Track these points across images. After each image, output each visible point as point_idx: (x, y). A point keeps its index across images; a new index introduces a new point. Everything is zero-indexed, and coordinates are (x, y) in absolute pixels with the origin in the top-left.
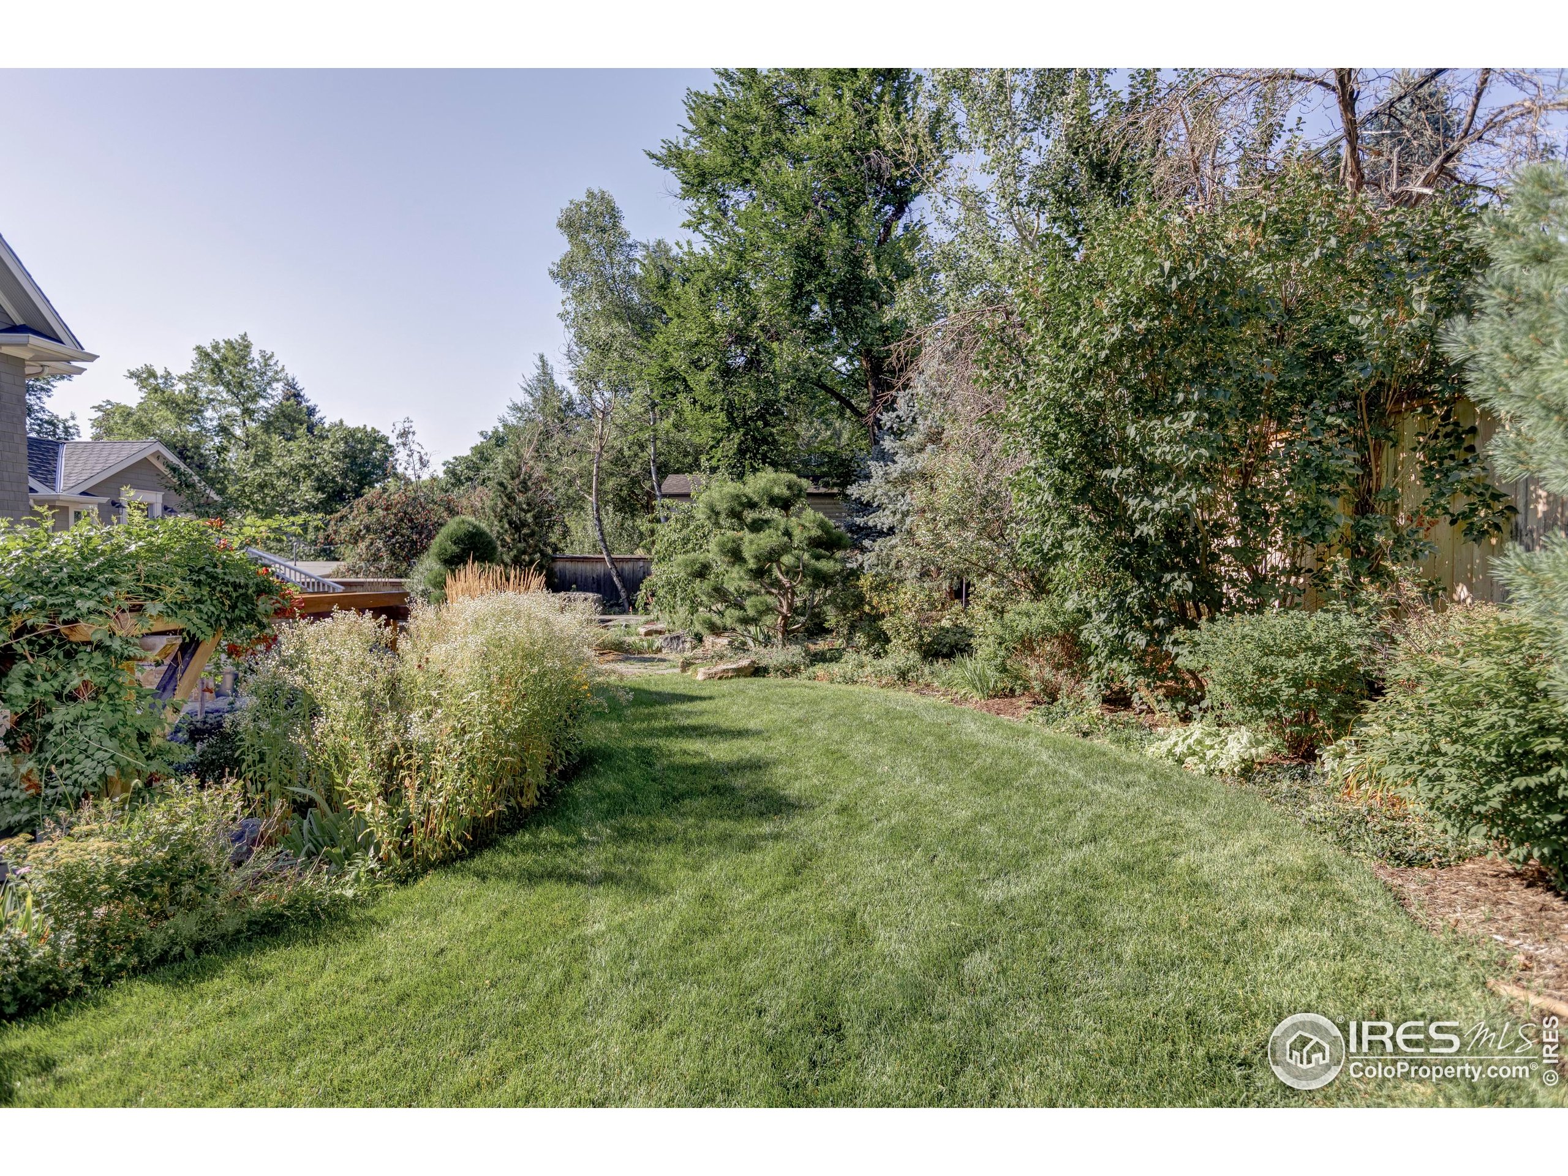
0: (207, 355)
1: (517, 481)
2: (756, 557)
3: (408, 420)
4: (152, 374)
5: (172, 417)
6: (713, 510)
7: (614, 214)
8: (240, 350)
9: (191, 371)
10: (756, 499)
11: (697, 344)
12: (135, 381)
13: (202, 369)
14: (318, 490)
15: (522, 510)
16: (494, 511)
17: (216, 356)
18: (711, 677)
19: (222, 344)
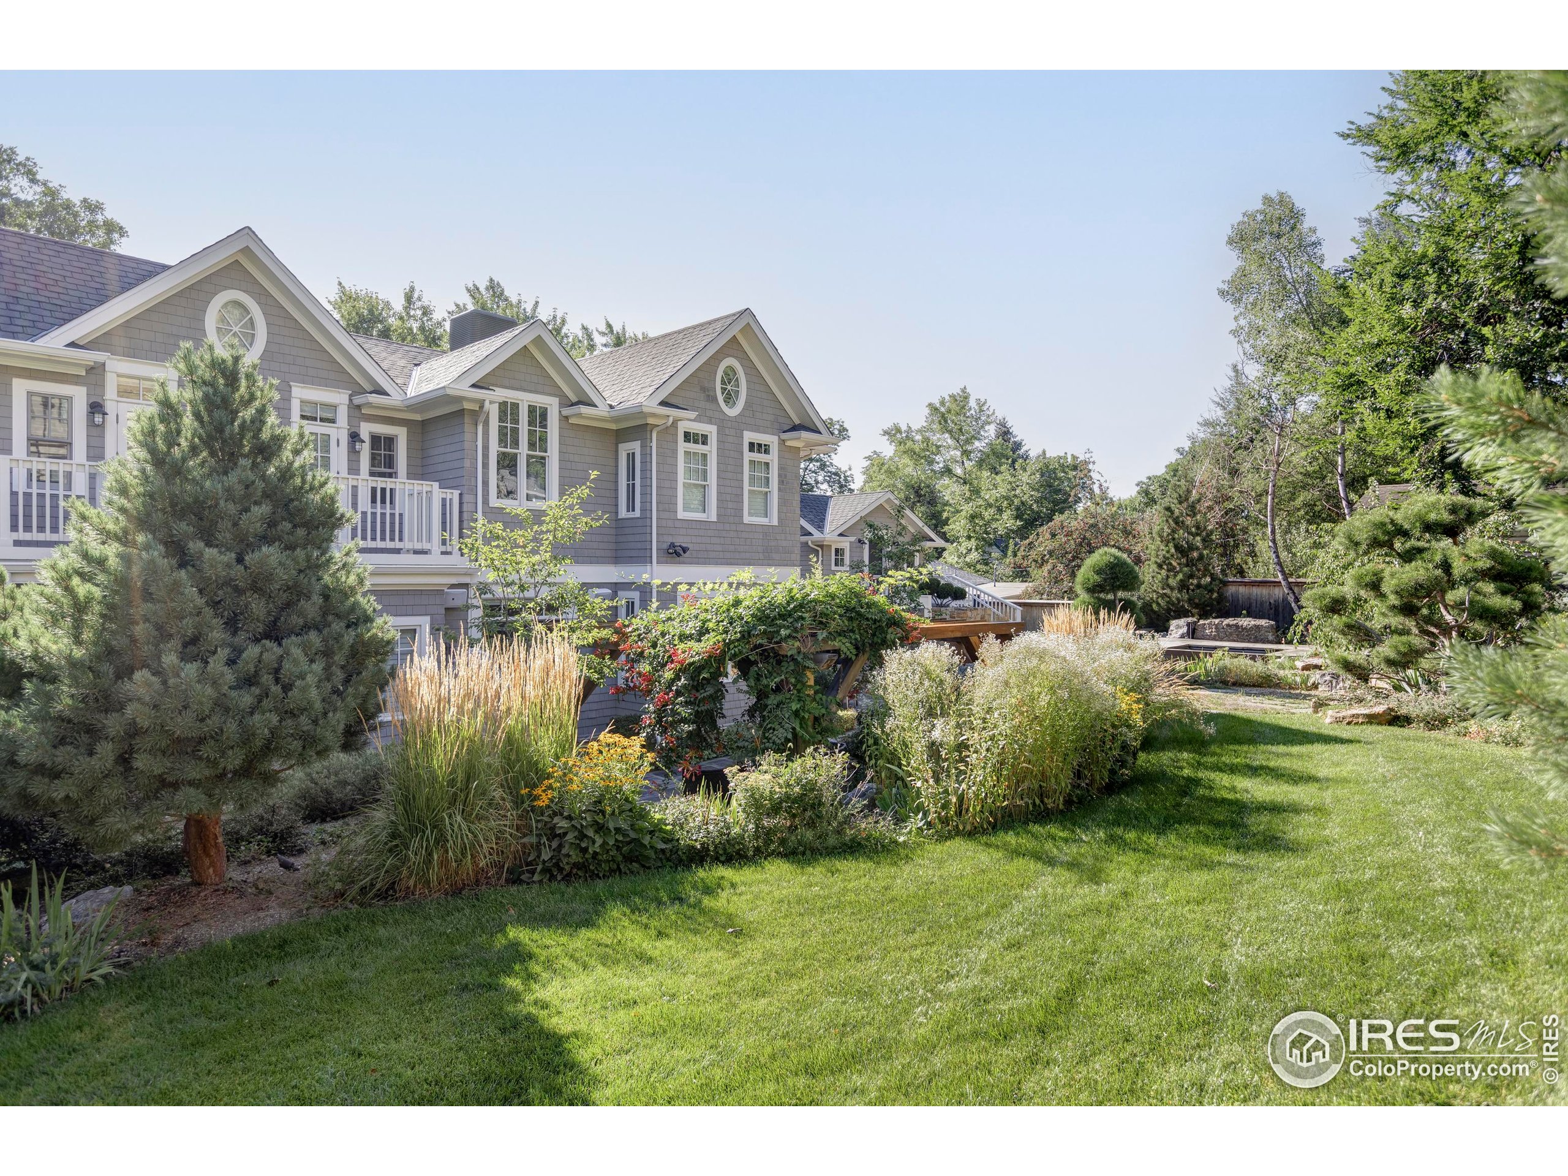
0: (936, 409)
1: (1185, 505)
2: (1397, 593)
3: (1089, 451)
4: (899, 430)
5: (910, 463)
6: (1351, 541)
7: (1294, 216)
8: (961, 400)
9: (925, 424)
10: (1406, 526)
11: (1378, 345)
12: (887, 437)
13: (933, 421)
14: (1017, 517)
15: (1190, 533)
16: (1161, 537)
17: (943, 409)
18: (1338, 721)
19: (947, 398)
